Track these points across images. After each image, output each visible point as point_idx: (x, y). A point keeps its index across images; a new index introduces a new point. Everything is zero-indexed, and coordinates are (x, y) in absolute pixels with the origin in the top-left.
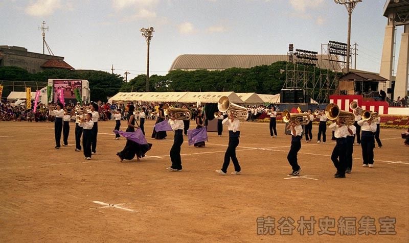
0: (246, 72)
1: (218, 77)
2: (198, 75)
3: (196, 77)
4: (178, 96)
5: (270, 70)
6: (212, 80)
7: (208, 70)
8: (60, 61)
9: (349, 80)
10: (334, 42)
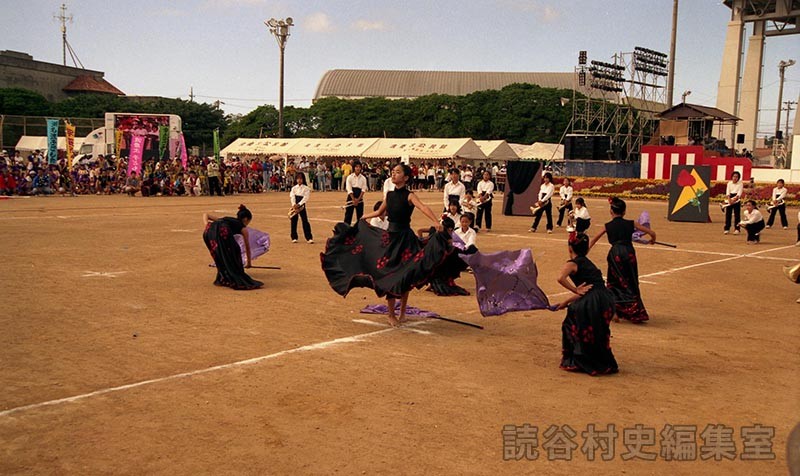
0: (459, 102)
1: (409, 111)
2: (370, 107)
3: (369, 110)
4: (360, 145)
5: (502, 100)
6: (398, 117)
7: (387, 98)
8: (98, 79)
9: (679, 118)
10: (643, 50)
